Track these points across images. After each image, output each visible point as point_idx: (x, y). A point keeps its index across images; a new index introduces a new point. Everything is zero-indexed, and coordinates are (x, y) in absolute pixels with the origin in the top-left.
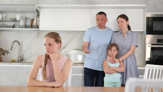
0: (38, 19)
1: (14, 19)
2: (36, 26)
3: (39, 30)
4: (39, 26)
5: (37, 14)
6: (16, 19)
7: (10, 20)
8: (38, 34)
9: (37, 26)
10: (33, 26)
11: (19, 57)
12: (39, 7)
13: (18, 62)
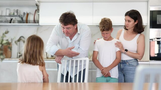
0: (38, 13)
3: (39, 25)
4: (39, 21)
5: (36, 9)
8: (38, 29)
10: (28, 21)
11: (18, 53)
12: (38, 2)
13: (17, 58)
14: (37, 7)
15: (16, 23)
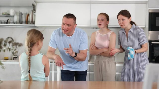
0: (34, 14)
1: (7, 14)
2: (31, 21)
3: (35, 26)
4: (35, 21)
5: (33, 9)
6: (9, 15)
7: (3, 15)
9: (33, 21)
10: (28, 22)
11: (13, 54)
12: (35, 1)
13: (12, 59)
14: (34, 7)
15: (11, 24)
